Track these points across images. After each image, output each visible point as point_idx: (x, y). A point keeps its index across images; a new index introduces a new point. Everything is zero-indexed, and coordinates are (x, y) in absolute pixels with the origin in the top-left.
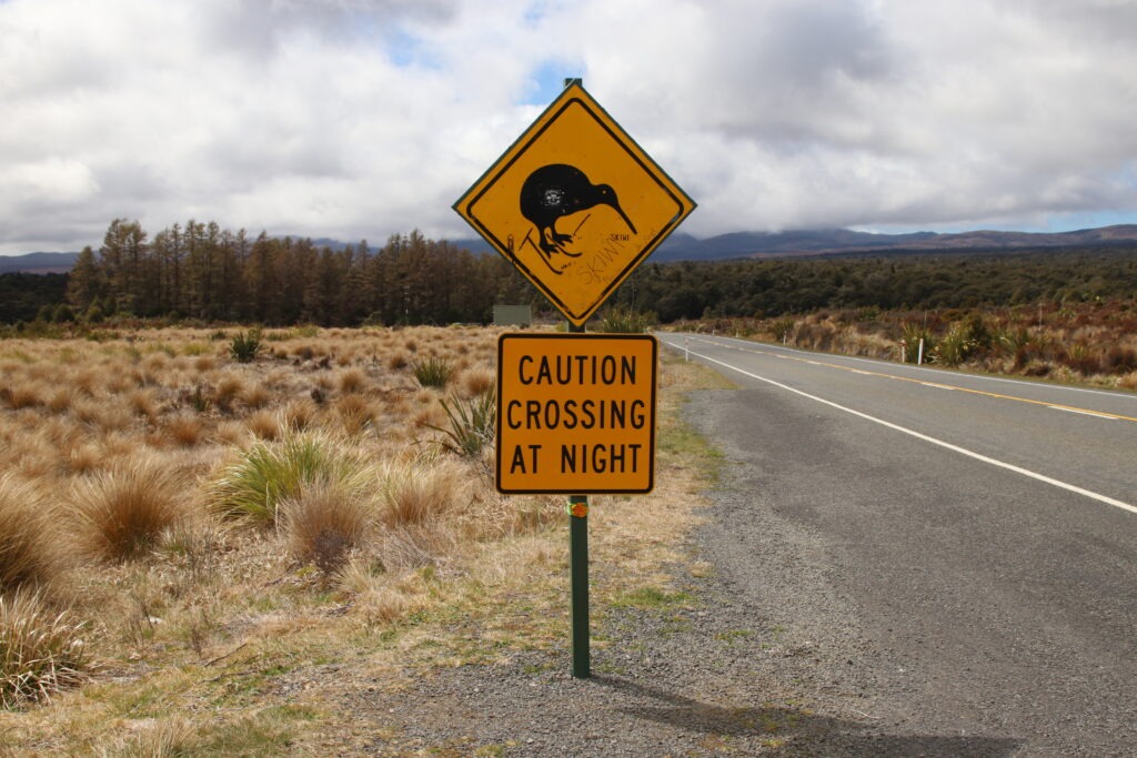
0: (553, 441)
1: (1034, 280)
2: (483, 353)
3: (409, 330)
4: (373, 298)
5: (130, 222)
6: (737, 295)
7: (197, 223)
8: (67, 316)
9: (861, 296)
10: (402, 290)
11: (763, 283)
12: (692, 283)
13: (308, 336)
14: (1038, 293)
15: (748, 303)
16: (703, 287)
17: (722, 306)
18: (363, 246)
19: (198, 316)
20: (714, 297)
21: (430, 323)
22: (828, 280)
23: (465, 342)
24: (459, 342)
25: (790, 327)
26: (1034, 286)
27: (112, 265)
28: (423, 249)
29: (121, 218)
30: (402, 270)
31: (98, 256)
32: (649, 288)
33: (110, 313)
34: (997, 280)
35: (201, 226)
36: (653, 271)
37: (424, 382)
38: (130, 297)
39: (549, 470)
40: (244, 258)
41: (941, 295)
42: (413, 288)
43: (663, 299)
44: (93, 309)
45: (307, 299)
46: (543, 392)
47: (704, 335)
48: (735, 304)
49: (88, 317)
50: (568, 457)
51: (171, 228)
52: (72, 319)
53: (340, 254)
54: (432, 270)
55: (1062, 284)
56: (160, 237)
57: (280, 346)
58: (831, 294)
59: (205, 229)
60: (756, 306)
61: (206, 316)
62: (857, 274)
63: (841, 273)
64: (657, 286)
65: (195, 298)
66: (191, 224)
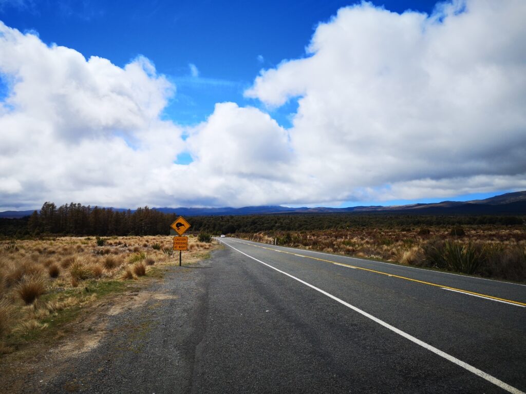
0: (178, 246)
1: (331, 222)
2: (168, 243)
3: (145, 237)
4: (132, 227)
5: (51, 203)
6: (246, 226)
7: (74, 203)
8: (27, 233)
9: (282, 227)
10: (141, 224)
11: (254, 223)
12: (232, 222)
13: (115, 239)
14: (332, 226)
15: (249, 229)
16: (236, 224)
17: (241, 229)
18: (129, 211)
19: (73, 233)
20: (239, 227)
21: (150, 235)
22: (273, 222)
23: (163, 240)
24: (160, 240)
25: (253, 236)
26: (331, 224)
27: (44, 216)
28: (149, 212)
29: (48, 201)
30: (141, 218)
31: (39, 213)
32: (219, 224)
33: (43, 232)
34: (320, 222)
35: (75, 204)
36: (221, 219)
37: (154, 249)
38: (49, 227)
39: (178, 248)
40: (89, 214)
41: (305, 226)
42: (145, 224)
43: (223, 228)
44: (36, 231)
45: (110, 227)
46: (178, 241)
47: (233, 238)
48: (245, 229)
49: (34, 233)
50: (180, 247)
51: (65, 205)
52: (29, 234)
53: (121, 213)
54: (151, 218)
55: (338, 224)
56: (61, 208)
57: (109, 241)
58: (274, 226)
59: (77, 205)
60: (252, 229)
61: (75, 233)
62: (281, 221)
63: (277, 220)
64: (222, 223)
65: (72, 227)
66: (72, 203)
